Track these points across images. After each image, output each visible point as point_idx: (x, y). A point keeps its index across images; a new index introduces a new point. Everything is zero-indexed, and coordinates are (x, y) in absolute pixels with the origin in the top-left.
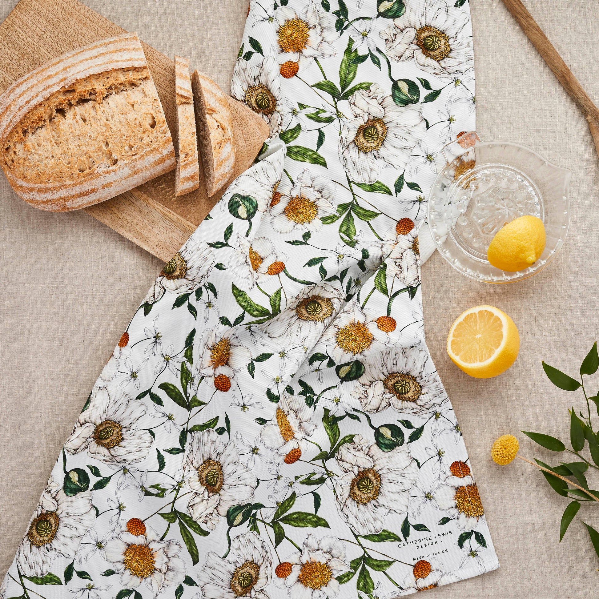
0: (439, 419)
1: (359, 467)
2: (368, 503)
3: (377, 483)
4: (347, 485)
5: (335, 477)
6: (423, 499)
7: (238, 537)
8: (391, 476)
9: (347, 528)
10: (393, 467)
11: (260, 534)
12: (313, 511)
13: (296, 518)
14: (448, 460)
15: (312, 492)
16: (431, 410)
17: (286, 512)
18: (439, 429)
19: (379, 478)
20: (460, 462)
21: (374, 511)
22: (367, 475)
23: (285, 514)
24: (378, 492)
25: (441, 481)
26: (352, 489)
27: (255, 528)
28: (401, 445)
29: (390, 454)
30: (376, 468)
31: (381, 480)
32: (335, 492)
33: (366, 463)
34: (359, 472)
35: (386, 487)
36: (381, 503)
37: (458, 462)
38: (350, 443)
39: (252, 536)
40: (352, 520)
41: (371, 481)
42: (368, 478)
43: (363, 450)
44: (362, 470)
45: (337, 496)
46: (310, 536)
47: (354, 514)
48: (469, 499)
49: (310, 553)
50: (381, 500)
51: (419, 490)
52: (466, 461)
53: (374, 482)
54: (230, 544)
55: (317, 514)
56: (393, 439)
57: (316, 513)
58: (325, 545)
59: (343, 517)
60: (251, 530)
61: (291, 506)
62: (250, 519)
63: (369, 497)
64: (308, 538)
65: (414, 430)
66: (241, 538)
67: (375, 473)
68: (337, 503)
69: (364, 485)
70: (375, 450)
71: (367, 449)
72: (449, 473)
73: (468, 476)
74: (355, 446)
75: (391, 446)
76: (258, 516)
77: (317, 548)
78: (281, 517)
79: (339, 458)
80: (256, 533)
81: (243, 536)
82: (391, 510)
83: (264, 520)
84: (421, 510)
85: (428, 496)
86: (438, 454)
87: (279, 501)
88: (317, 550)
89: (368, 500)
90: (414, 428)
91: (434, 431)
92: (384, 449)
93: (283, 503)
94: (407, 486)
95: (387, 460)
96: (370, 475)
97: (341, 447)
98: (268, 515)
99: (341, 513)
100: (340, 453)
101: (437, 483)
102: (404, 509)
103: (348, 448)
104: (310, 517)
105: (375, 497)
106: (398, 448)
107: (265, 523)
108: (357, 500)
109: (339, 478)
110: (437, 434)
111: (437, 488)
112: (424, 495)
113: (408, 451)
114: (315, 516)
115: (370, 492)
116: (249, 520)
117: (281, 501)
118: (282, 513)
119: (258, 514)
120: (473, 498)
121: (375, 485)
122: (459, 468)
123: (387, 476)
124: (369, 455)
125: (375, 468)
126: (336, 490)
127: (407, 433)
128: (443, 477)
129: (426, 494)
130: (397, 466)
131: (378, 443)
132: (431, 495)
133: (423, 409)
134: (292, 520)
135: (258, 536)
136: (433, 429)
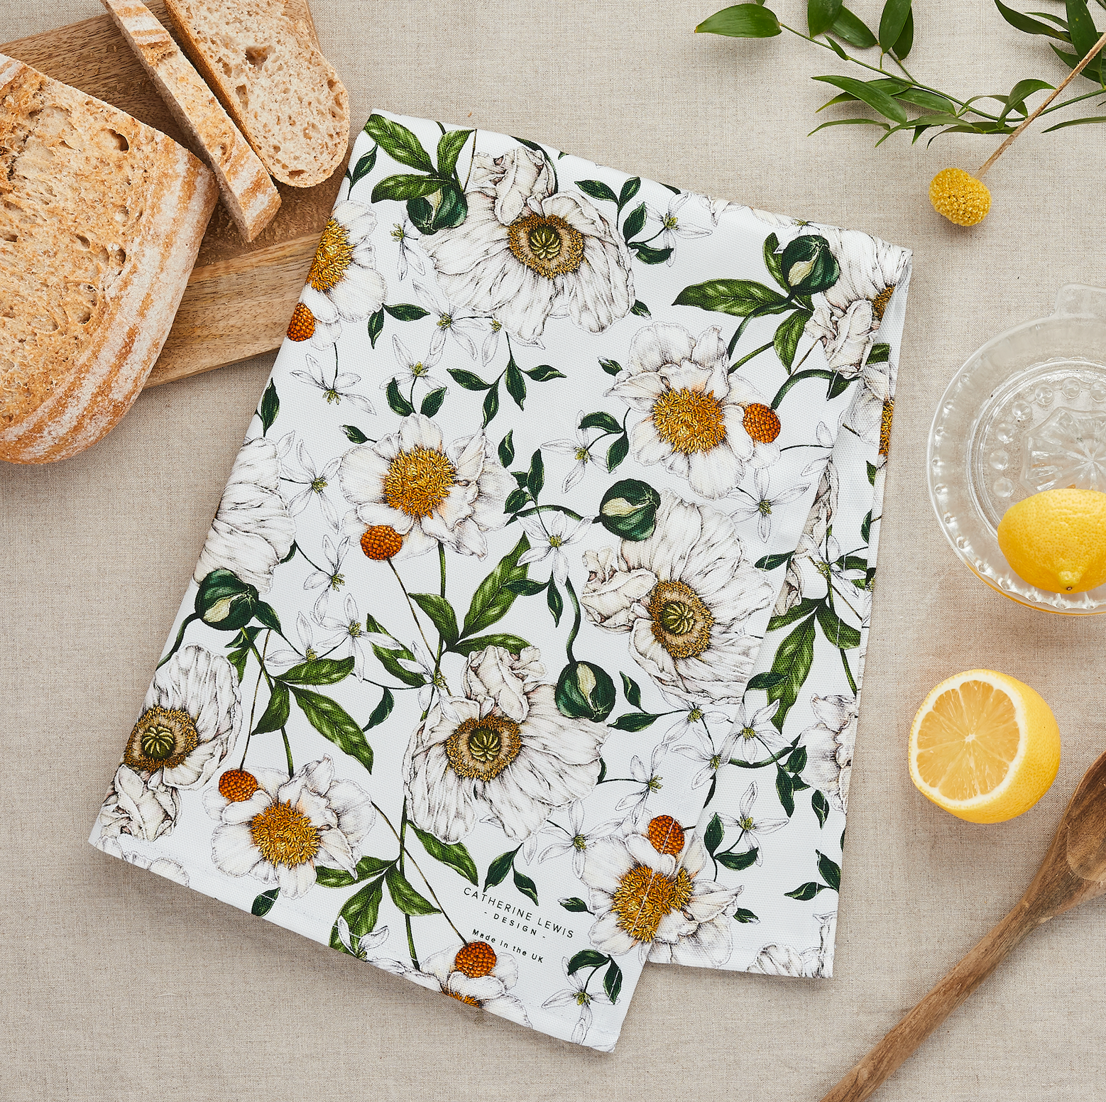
0: (693, 724)
1: (497, 705)
2: (467, 779)
3: (506, 756)
4: (455, 721)
5: (444, 692)
6: (567, 841)
7: (199, 649)
8: (540, 762)
9: (401, 793)
10: (554, 747)
11: (240, 681)
12: (362, 722)
13: (325, 712)
14: (658, 805)
15: (386, 689)
16: (691, 698)
17: (314, 684)
18: (681, 742)
19: (518, 748)
20: (676, 823)
21: (468, 800)
22: (499, 729)
23: (310, 688)
24: (498, 773)
25: (619, 833)
26: (457, 733)
27: (238, 661)
28: (597, 720)
29: (567, 722)
30: (525, 730)
31: (518, 755)
32: (425, 717)
33: (512, 707)
34: (490, 714)
35: (518, 773)
36: (489, 794)
37: (672, 819)
38: (511, 653)
39: (225, 670)
40: (419, 787)
41: (499, 743)
42: (498, 735)
43: (525, 682)
44: (498, 713)
45: (424, 726)
46: (325, 762)
47: (430, 780)
48: (645, 898)
49: (304, 791)
50: (494, 789)
51: (571, 819)
52: (688, 828)
53: (505, 750)
54: (175, 648)
55: (366, 734)
56: (590, 701)
57: (365, 729)
58: (340, 797)
59: (407, 770)
60: (230, 658)
61: (332, 681)
62: (241, 633)
63: (475, 770)
64: (319, 762)
65: (637, 710)
66: (202, 656)
67: (517, 736)
68: (414, 739)
69: (482, 743)
70: (546, 697)
71: (534, 684)
72: (643, 828)
73: (672, 858)
74: (517, 665)
75: (577, 711)
76: (259, 641)
77: (323, 790)
78: (300, 686)
79: (475, 664)
80: (235, 671)
81: (208, 655)
82: (497, 818)
83: (265, 662)
84: (548, 856)
85: (578, 842)
86: (648, 783)
87: (314, 648)
88: (319, 794)
89: (471, 774)
90: (640, 708)
91: (671, 738)
92: (562, 707)
93: (320, 662)
94: (556, 796)
95: (553, 728)
96: (506, 734)
97: (490, 647)
98: (279, 658)
99: (408, 760)
100: (482, 656)
101: (611, 830)
102: (522, 833)
103: (501, 659)
104: (351, 729)
105: (486, 778)
106: (587, 721)
107: (263, 668)
108: (452, 759)
109: (449, 699)
110: (670, 746)
111: (603, 839)
112: (573, 836)
113: (601, 740)
114: (360, 732)
115: (484, 763)
116: (237, 632)
117: (320, 652)
118: (307, 680)
119: (261, 637)
120: (651, 901)
121: (502, 756)
122: (667, 832)
123: (532, 755)
124: (528, 698)
125: (522, 728)
126: (429, 716)
127: (622, 707)
128: (627, 827)
129: (577, 835)
130: (563, 752)
131: (559, 690)
132: (586, 843)
133: (680, 684)
134: (315, 707)
135: (236, 682)
136: (671, 733)
